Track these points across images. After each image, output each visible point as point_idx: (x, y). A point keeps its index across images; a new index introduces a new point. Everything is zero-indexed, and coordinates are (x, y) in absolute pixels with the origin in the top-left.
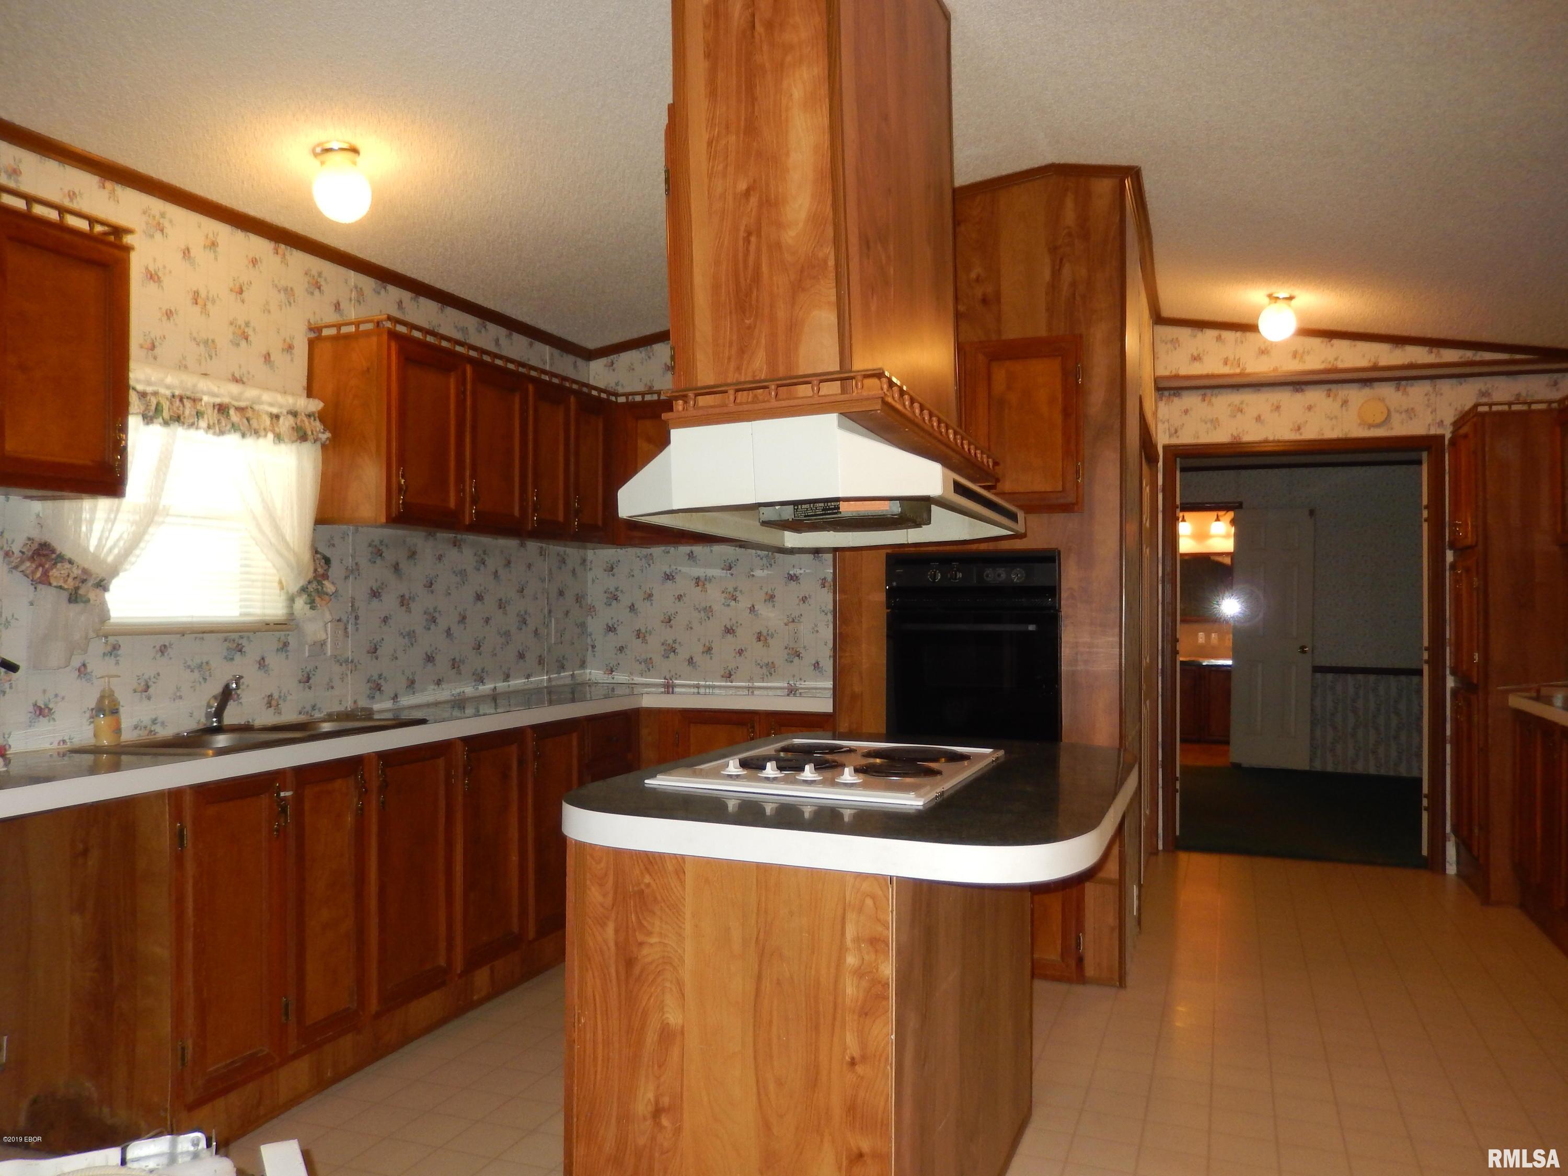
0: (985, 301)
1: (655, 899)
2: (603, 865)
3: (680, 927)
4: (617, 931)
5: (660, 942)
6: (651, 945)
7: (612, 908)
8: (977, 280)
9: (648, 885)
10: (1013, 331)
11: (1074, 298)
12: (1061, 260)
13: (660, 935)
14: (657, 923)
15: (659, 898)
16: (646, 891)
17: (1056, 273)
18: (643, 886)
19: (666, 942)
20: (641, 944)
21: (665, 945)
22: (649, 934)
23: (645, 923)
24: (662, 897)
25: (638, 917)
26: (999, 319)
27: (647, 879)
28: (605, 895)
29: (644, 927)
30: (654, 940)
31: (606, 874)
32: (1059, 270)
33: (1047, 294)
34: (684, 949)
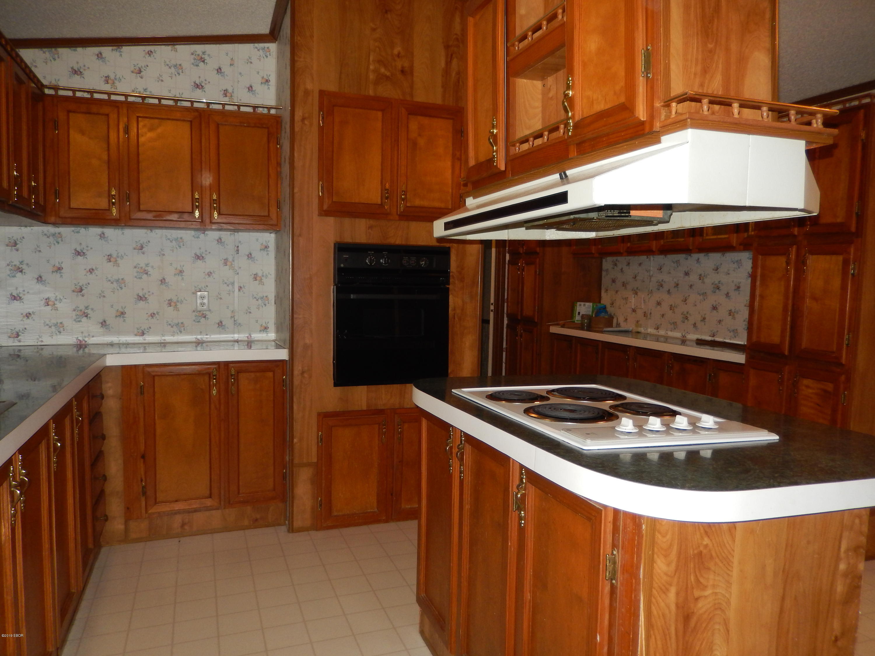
0: (403, 71)
1: (711, 557)
2: (669, 537)
3: (729, 575)
4: (677, 594)
5: (713, 593)
6: (706, 597)
7: (675, 574)
8: (398, 55)
9: (706, 546)
10: (420, 97)
11: (459, 82)
12: (452, 55)
13: (714, 586)
14: (711, 576)
15: (714, 554)
16: (704, 551)
17: (448, 63)
18: (701, 548)
19: (718, 591)
20: (697, 599)
21: (716, 594)
22: (705, 588)
23: (701, 580)
24: (716, 553)
25: (696, 576)
26: (412, 87)
27: (706, 541)
28: (668, 565)
29: (701, 583)
30: (708, 592)
31: (671, 545)
32: (450, 62)
33: (443, 76)
34: (731, 593)
